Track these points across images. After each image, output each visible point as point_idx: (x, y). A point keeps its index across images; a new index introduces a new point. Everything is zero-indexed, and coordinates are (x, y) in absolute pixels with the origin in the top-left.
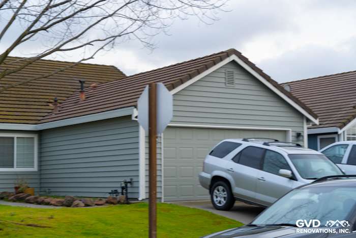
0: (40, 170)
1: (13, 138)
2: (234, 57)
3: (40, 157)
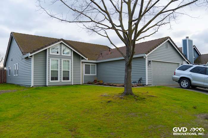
3: (97, 71)
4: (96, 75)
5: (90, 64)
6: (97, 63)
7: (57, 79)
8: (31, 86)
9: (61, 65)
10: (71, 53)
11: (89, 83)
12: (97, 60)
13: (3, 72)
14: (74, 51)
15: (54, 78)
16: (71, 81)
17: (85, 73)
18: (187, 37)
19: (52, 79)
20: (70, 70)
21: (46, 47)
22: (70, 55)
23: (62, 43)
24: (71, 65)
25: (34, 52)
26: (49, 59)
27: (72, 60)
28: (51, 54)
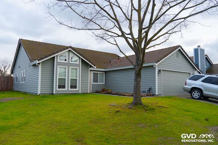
1: (98, 73)
2: (180, 48)
3: (105, 80)
4: (104, 83)
5: (99, 72)
6: (105, 72)
7: (64, 87)
8: (38, 94)
9: (68, 73)
10: (80, 61)
11: (97, 92)
12: (105, 68)
13: (9, 79)
14: (82, 59)
15: (62, 86)
16: (79, 89)
17: (93, 82)
18: (199, 46)
19: (60, 87)
20: (78, 78)
21: (54, 54)
22: (78, 63)
23: (70, 50)
24: (79, 73)
25: (42, 59)
26: (57, 66)
27: (80, 68)
28: (59, 61)
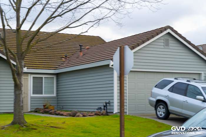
0: (57, 96)
1: (42, 78)
2: (169, 31)
4: (55, 95)
5: (43, 76)
6: (57, 75)
17: (33, 93)
